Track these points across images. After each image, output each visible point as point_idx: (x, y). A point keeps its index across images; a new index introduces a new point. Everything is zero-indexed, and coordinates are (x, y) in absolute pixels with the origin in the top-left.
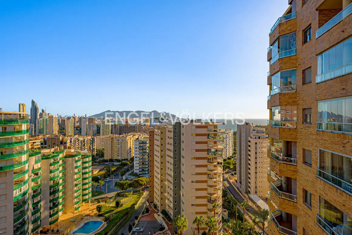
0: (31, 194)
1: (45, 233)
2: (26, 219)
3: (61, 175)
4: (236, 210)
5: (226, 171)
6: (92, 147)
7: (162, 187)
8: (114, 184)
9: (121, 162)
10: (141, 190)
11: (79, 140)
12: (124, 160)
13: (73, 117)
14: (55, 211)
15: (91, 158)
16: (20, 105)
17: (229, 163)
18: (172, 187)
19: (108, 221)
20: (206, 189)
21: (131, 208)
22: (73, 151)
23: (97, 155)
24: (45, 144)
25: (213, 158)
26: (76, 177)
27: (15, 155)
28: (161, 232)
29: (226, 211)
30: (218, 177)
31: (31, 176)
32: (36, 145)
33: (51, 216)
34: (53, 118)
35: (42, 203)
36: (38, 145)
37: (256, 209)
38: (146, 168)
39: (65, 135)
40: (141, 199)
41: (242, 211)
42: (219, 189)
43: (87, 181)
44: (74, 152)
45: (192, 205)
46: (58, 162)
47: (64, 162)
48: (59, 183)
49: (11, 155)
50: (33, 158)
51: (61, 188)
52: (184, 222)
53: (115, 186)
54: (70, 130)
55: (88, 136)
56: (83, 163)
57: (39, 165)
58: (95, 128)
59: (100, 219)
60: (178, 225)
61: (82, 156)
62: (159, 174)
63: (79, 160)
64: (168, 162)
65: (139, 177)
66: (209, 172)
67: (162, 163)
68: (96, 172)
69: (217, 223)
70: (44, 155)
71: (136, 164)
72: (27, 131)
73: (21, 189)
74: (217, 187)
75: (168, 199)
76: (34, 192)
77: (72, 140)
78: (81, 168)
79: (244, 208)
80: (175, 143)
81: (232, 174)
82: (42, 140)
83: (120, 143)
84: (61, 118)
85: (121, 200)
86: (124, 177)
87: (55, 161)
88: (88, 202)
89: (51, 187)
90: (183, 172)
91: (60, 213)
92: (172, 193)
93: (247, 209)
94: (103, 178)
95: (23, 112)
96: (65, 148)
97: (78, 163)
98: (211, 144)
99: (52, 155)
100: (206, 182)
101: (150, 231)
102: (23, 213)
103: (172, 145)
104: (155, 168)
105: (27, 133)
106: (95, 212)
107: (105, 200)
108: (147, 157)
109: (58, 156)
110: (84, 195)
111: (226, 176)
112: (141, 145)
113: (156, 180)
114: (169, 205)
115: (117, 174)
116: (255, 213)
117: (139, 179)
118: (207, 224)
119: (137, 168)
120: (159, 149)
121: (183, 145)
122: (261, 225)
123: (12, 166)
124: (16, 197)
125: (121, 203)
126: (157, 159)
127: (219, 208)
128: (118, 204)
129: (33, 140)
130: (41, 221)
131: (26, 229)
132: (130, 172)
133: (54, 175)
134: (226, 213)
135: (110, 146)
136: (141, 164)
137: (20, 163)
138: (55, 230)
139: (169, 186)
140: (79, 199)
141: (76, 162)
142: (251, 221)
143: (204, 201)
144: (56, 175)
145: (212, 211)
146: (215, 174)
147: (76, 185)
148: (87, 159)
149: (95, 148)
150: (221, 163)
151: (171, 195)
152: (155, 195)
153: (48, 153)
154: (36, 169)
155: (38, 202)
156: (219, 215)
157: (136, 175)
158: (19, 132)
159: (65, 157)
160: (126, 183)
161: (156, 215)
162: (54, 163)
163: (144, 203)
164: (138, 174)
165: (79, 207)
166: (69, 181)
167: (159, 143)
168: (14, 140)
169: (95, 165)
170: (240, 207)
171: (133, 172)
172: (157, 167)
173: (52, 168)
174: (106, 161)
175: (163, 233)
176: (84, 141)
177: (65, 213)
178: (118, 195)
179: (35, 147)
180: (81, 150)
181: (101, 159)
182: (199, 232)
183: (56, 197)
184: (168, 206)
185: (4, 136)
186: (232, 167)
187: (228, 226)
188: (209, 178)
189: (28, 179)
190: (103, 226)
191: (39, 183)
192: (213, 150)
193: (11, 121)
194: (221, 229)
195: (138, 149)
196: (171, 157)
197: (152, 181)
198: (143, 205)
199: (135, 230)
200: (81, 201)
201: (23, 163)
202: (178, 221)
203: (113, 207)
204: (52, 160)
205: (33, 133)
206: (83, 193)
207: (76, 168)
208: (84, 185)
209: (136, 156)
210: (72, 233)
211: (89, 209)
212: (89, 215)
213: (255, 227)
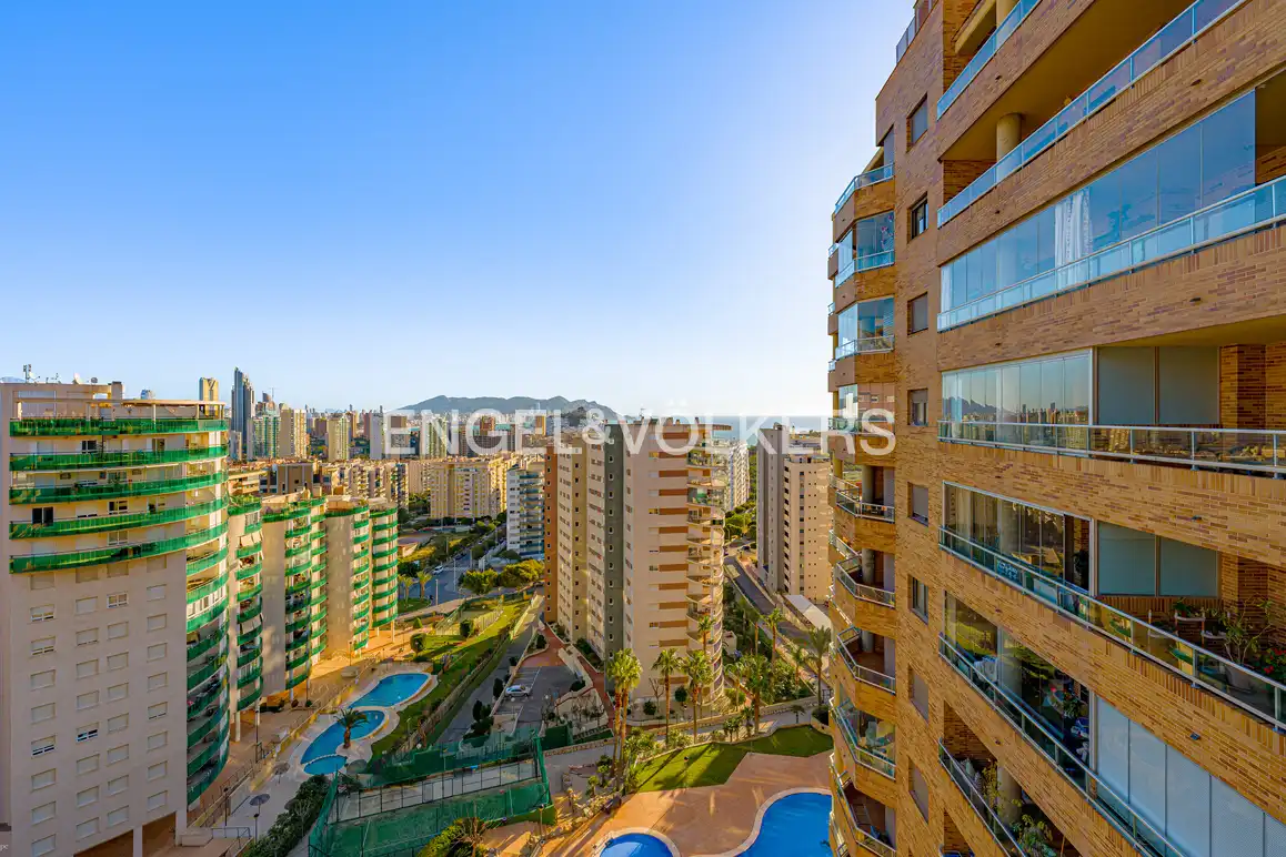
0: (234, 610)
1: (274, 710)
2: (221, 676)
3: (315, 560)
4: (757, 632)
5: (733, 540)
6: (399, 488)
7: (577, 583)
8: (455, 581)
9: (473, 525)
10: (525, 593)
11: (363, 471)
12: (482, 519)
13: (349, 414)
14: (302, 653)
15: (395, 517)
16: (201, 382)
17: (738, 522)
18: (601, 582)
19: (440, 673)
20: (684, 586)
21: (500, 636)
22: (346, 498)
23: (411, 508)
24: (273, 481)
25: (700, 511)
26: (355, 564)
27: (189, 512)
28: (576, 694)
29: (731, 636)
30: (712, 556)
31: (234, 566)
32: (247, 486)
33: (289, 667)
34: (292, 415)
35: (265, 634)
36: (252, 485)
37: (802, 628)
38: (537, 537)
39: (325, 459)
40: (526, 613)
41: (770, 635)
42: (716, 585)
43: (385, 574)
44: (351, 501)
45: (652, 625)
46: (309, 528)
47: (324, 528)
48: (310, 580)
49: (177, 512)
50: (240, 520)
51: (315, 593)
52: (631, 667)
53: (459, 584)
54: (339, 444)
55: (388, 461)
56: (376, 529)
57: (257, 536)
59: (419, 669)
60: (618, 674)
61: (371, 511)
62: (569, 552)
63: (365, 522)
64: (593, 522)
65: (520, 561)
66: (692, 545)
67: (577, 524)
68: (408, 552)
69: (712, 668)
70: (269, 511)
71: (513, 528)
72: (224, 448)
73: (206, 600)
74: (711, 580)
75: (593, 613)
76: (242, 607)
77: (346, 472)
78: (369, 541)
79: (773, 628)
80: (608, 475)
81: (747, 548)
82: (264, 472)
83: (470, 478)
84: (315, 414)
85: (475, 620)
86: (482, 563)
87: (299, 524)
88: (388, 628)
89: (289, 593)
90: (629, 546)
91: (315, 658)
92: (601, 596)
93: (780, 631)
94: (427, 567)
95: (212, 399)
96: (327, 491)
97: (362, 529)
98: (696, 477)
99: (292, 510)
100: (684, 567)
101: (549, 692)
102: (213, 662)
103: (602, 480)
104: (561, 538)
105: (221, 455)
106: (408, 650)
107: (432, 620)
108: (540, 511)
109: (308, 512)
110: (377, 610)
111: (732, 552)
112: (526, 481)
113: (561, 565)
114: (596, 627)
115: (463, 556)
116: (801, 639)
117: (519, 565)
118: (686, 669)
119: (513, 541)
120: (569, 490)
121: (628, 481)
122: (812, 664)
123: (182, 540)
124: (193, 620)
125: (475, 627)
126: (565, 515)
127: (717, 628)
128: (466, 630)
129: (240, 472)
130: (262, 680)
131: (222, 701)
132: (497, 549)
133: (298, 562)
134: (733, 642)
135: (446, 485)
136: (525, 528)
137: (204, 533)
138: (302, 701)
139: (595, 579)
140: (364, 620)
141: (357, 526)
142: (789, 657)
143: (681, 614)
144: (303, 562)
145: (700, 637)
146: (707, 549)
147: (357, 585)
148: (386, 520)
149: (407, 491)
150: (720, 522)
151: (599, 603)
152: (560, 603)
153: (280, 504)
154: (249, 548)
155: (254, 633)
156: (716, 647)
157: (512, 556)
158: (201, 452)
159: (328, 515)
160: (486, 577)
161: (562, 653)
162: (297, 531)
163: (535, 623)
164: (518, 553)
165: (365, 642)
166: (338, 574)
167: (569, 477)
168: (186, 473)
169: (405, 534)
170: (764, 626)
171: (505, 548)
172: (565, 535)
173: (291, 543)
174: (437, 523)
175: (581, 695)
176: (377, 475)
177: (326, 657)
178: (467, 607)
179: (245, 490)
180: (370, 496)
181: (420, 518)
182: (667, 689)
183: (304, 617)
184: (593, 628)
185: (158, 462)
186: (745, 530)
187: (737, 672)
188: (693, 559)
189: (227, 575)
190: (428, 685)
191: (257, 582)
192: (700, 491)
193: (178, 423)
194: (720, 679)
195: (517, 493)
196: (599, 510)
197: (552, 569)
198: (530, 630)
199: (510, 692)
200: (370, 626)
201: (212, 533)
202: (617, 664)
203: (455, 637)
204: (291, 524)
205: (240, 455)
206: (374, 604)
207: (356, 543)
208: (376, 583)
209: (513, 509)
210: (345, 707)
211: (390, 644)
212: (391, 660)
213: (800, 671)
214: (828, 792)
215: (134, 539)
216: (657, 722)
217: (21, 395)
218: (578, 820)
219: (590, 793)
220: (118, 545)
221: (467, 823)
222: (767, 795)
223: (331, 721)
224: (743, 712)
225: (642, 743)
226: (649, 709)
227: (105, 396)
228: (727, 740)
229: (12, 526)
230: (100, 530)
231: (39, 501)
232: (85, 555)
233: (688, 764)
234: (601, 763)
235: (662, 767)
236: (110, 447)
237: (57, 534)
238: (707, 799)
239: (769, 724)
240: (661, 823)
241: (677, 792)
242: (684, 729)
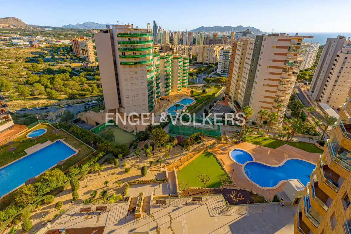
0: (155, 78)
1: (163, 100)
2: (153, 91)
3: (170, 69)
4: (301, 112)
5: (300, 80)
6: (190, 53)
7: (237, 85)
8: (202, 79)
9: (208, 65)
10: (221, 85)
11: (181, 48)
12: (211, 64)
13: (178, 32)
14: (168, 89)
15: (188, 61)
16: (147, 24)
17: (305, 74)
18: (245, 86)
19: (197, 100)
20: (275, 92)
21: (212, 95)
22: (177, 55)
23: (193, 59)
24: (162, 50)
25: (289, 68)
26: (179, 71)
27: (146, 56)
29: (289, 111)
30: (289, 84)
31: (155, 68)
33: (165, 92)
34: (166, 32)
35: (161, 84)
36: (158, 50)
37: (323, 115)
38: (227, 70)
39: (173, 44)
40: (220, 91)
41: (307, 114)
42: (288, 94)
43: (185, 75)
45: (260, 101)
46: (169, 61)
47: (172, 62)
48: (169, 74)
49: (144, 55)
50: (156, 58)
51: (170, 77)
52: (250, 111)
53: (203, 80)
54: (176, 41)
55: (188, 45)
56: (184, 63)
57: (159, 62)
58: (192, 40)
59: (192, 98)
60: (246, 112)
61: (183, 59)
62: (236, 76)
63: (182, 61)
64: (246, 68)
65: (221, 77)
66: (282, 79)
67: (240, 68)
68: (191, 70)
69: (279, 118)
70: (161, 57)
71: (219, 67)
72: (152, 41)
73: (150, 75)
74: (286, 92)
75: (241, 94)
76: (157, 77)
77: (177, 48)
78: (182, 66)
79: (309, 112)
80: (254, 53)
81: (306, 84)
82: (160, 47)
83: (209, 51)
84: (171, 32)
86: (210, 75)
88: (186, 87)
89: (165, 76)
90: (257, 77)
91: (170, 91)
92: (244, 90)
93: (312, 113)
94: (195, 74)
95: (149, 28)
96: (173, 52)
97: (181, 63)
98: (290, 55)
99: (166, 57)
101: (224, 111)
102: (152, 88)
103: (251, 55)
104: (234, 72)
106: (190, 94)
107: (196, 88)
108: (228, 63)
109: (169, 57)
110: (183, 83)
111: (298, 84)
112: (225, 54)
113: (233, 80)
115: (205, 73)
116: (320, 117)
117: (220, 78)
118: (270, 116)
119: (219, 71)
120: (239, 57)
121: (261, 56)
122: (324, 128)
123: (145, 62)
124: (148, 79)
125: (206, 91)
126: (236, 65)
127: (284, 107)
128: (204, 92)
129: (155, 47)
130: (160, 93)
131: (154, 96)
132: (214, 72)
133: (167, 69)
134: (290, 113)
135: (202, 53)
136: (223, 67)
137: (149, 60)
138: (168, 99)
139: (243, 85)
140: (180, 85)
141: (180, 62)
142: (313, 123)
143: (272, 100)
144: (168, 69)
145: (277, 108)
146: (287, 81)
147: (179, 76)
148: (186, 61)
149: (192, 54)
150: (297, 73)
151: (243, 92)
152: (231, 90)
153: (163, 55)
154: (158, 65)
155: (159, 83)
156: (282, 113)
157: (218, 75)
158: (148, 41)
159: (173, 59)
160: (210, 79)
161: (229, 103)
162: (167, 62)
163: (222, 94)
164: (220, 74)
165: (180, 90)
166: (175, 74)
167: (240, 53)
168: (146, 47)
169: (191, 65)
170: (306, 111)
171: (217, 72)
172: (235, 71)
173: (166, 65)
174: (198, 63)
176: (185, 49)
177: (172, 91)
178: (205, 86)
179: (156, 51)
180: (183, 54)
181: (194, 62)
182: (261, 120)
183: (168, 82)
184: (240, 98)
185: (140, 43)
186: (307, 77)
187: (289, 122)
188: (281, 84)
189: (154, 70)
190: (194, 103)
191: (159, 73)
192: (291, 61)
193: (143, 34)
194: (281, 122)
195: (222, 57)
196: (248, 64)
197: (230, 80)
198: (220, 95)
199: (214, 109)
200: (182, 86)
201: (151, 61)
202: (246, 109)
203: (201, 93)
204: (166, 60)
205: (155, 42)
206: (183, 81)
207: (179, 66)
208: (183, 77)
209: (220, 61)
210: (176, 102)
211: (186, 91)
212: (186, 95)
213: (316, 127)
214: (316, 164)
215: (138, 60)
216: (256, 127)
217: (118, 28)
218: (227, 142)
219: (232, 138)
220: (135, 61)
221: (200, 133)
222: (289, 157)
223: (173, 105)
224: (287, 133)
225: (250, 131)
226: (254, 123)
227: (130, 28)
228: (279, 139)
229: (119, 56)
230: (132, 58)
231: (123, 51)
232: (131, 63)
233: (263, 141)
234: (236, 132)
235: (255, 138)
236: (132, 40)
237: (126, 58)
238: (268, 151)
239: (297, 139)
240: (251, 151)
241: (258, 146)
242: (264, 131)
